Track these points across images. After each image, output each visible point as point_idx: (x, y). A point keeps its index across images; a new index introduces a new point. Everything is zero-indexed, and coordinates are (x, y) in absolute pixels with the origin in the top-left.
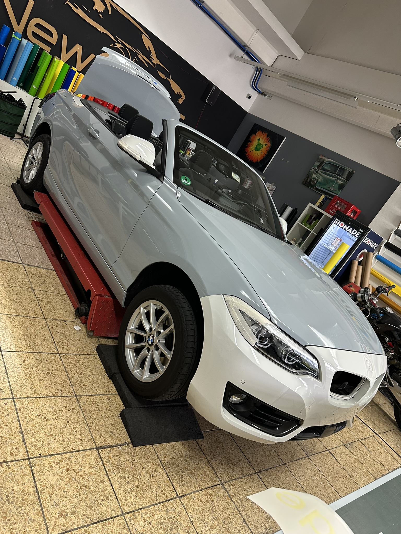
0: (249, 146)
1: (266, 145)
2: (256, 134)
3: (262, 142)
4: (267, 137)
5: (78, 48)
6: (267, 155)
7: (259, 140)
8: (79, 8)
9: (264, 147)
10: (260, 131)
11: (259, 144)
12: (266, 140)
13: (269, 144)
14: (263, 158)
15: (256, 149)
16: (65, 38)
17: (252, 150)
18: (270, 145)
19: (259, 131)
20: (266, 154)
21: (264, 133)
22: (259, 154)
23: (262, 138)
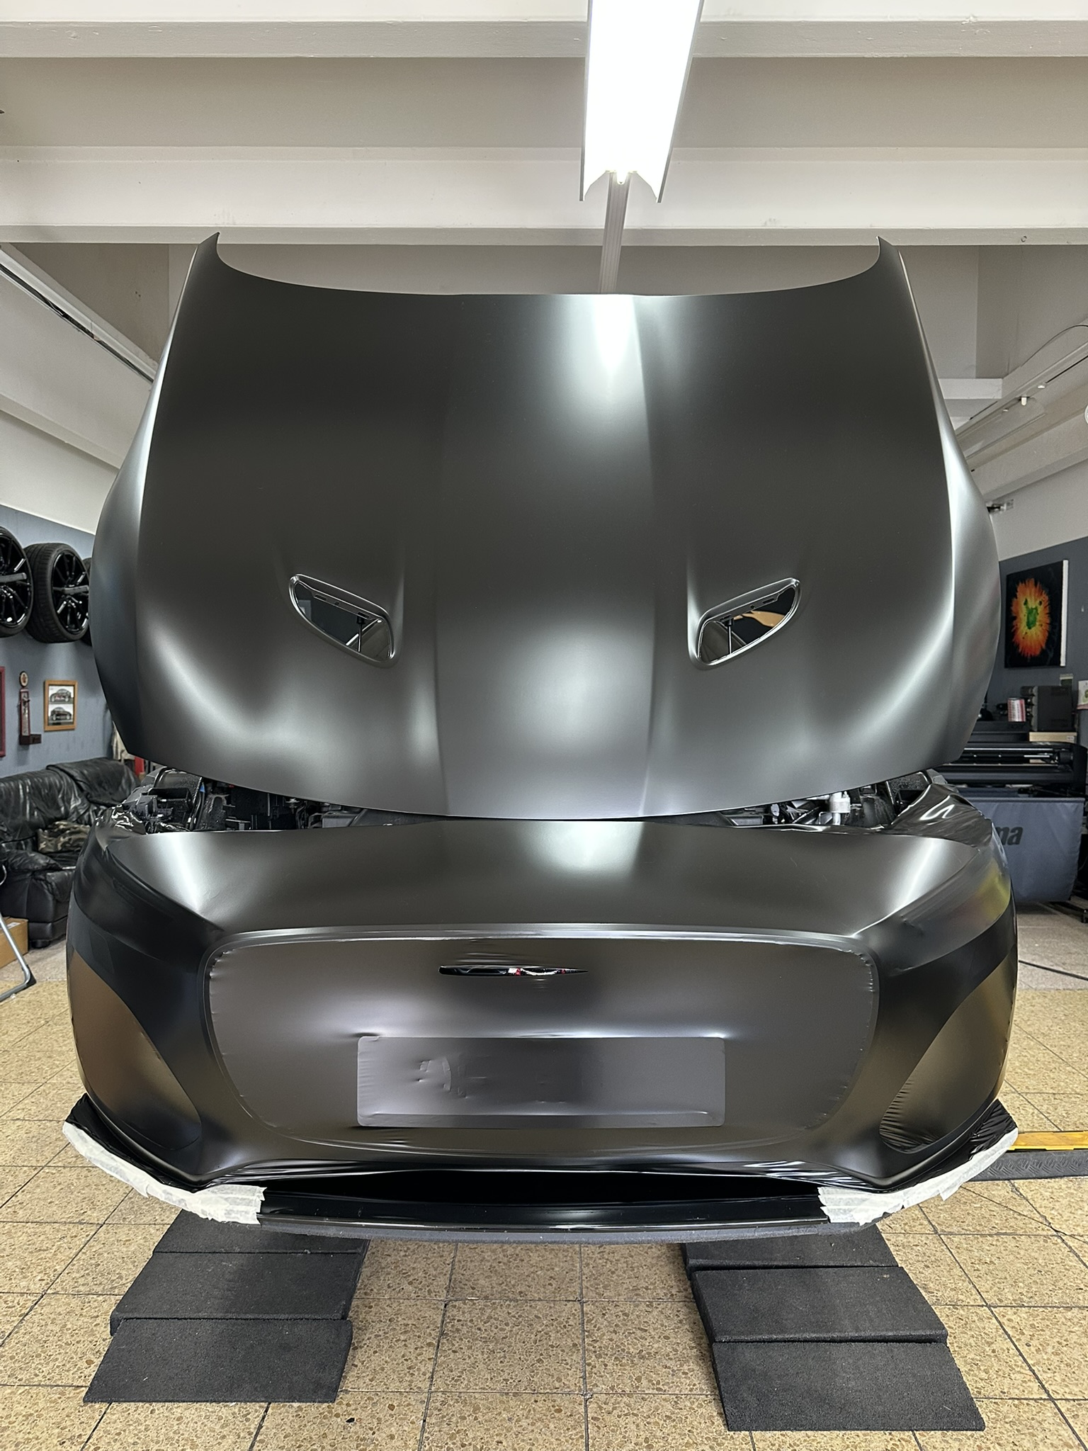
0: (1017, 629)
1: (1041, 603)
2: (1018, 594)
3: (1033, 604)
4: (1036, 585)
6: (1051, 624)
7: (1026, 603)
9: (1040, 609)
10: (1020, 584)
11: (1030, 612)
12: (1037, 594)
13: (1045, 597)
14: (1047, 634)
15: (1030, 625)
17: (1024, 633)
18: (1047, 598)
19: (1018, 585)
20: (1048, 622)
21: (1027, 582)
22: (1039, 633)
23: (1028, 594)
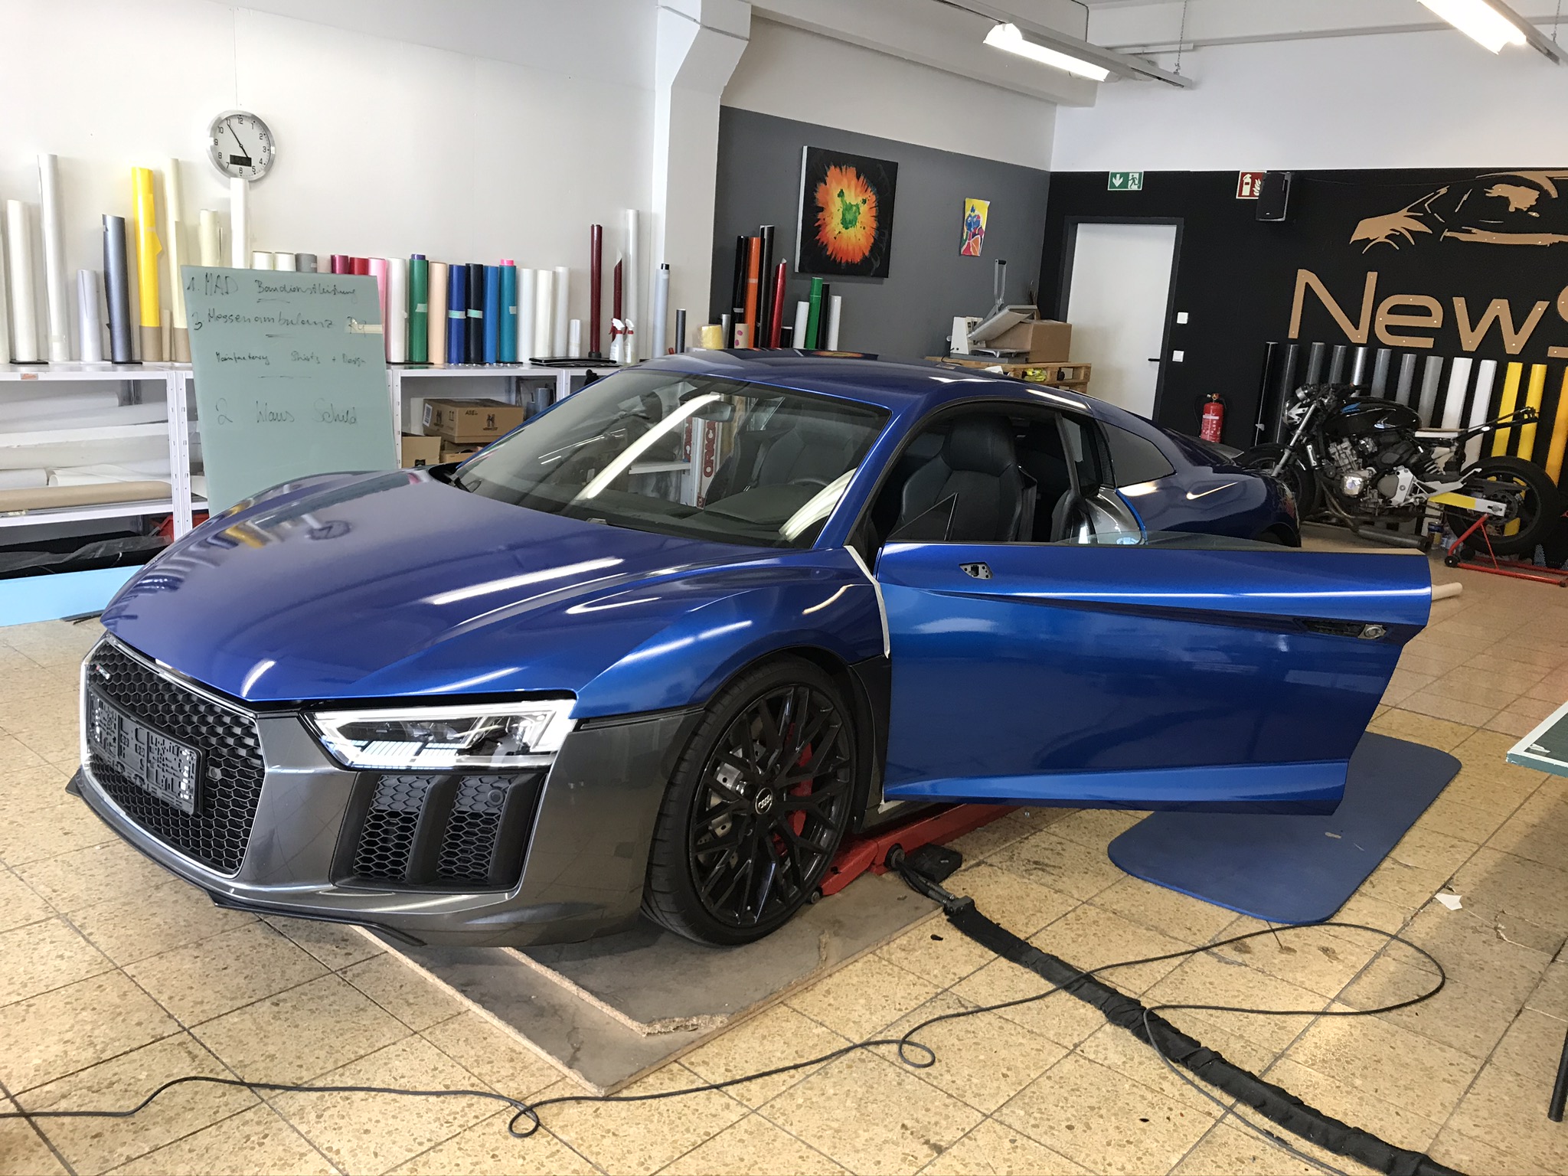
5: (1499, 308)
8: (1474, 230)
16: (1460, 304)
